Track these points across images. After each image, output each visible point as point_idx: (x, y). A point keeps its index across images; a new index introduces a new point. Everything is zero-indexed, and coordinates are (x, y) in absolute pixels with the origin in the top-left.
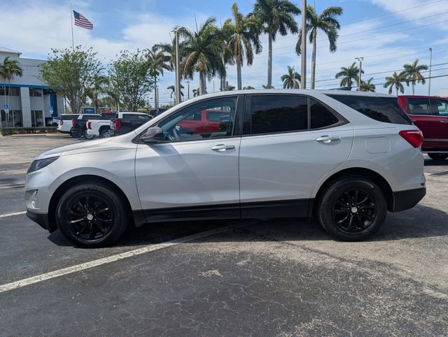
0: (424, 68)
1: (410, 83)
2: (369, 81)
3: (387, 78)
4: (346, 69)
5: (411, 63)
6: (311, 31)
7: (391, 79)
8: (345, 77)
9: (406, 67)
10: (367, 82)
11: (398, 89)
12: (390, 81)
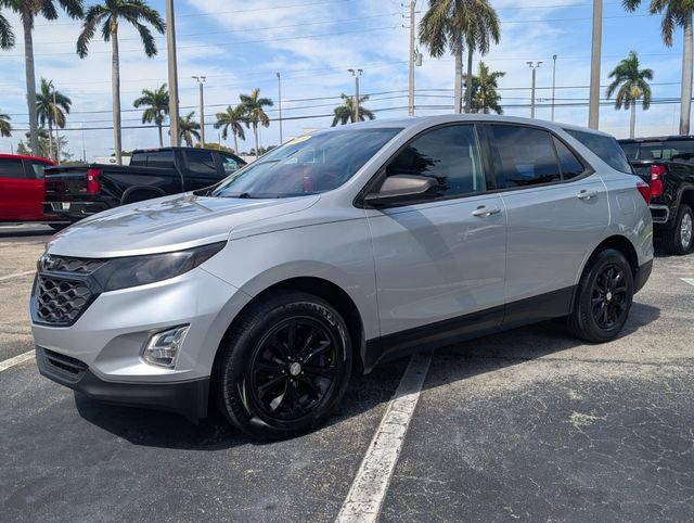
0: (268, 102)
1: (251, 124)
2: (189, 118)
3: (217, 115)
4: (150, 94)
5: (250, 94)
6: (105, 19)
7: (224, 115)
8: (150, 107)
9: (243, 98)
10: (185, 119)
11: (235, 131)
12: (223, 120)
